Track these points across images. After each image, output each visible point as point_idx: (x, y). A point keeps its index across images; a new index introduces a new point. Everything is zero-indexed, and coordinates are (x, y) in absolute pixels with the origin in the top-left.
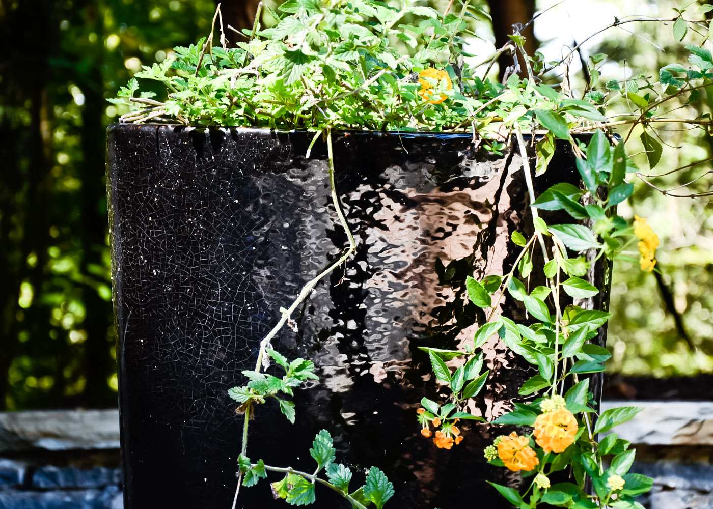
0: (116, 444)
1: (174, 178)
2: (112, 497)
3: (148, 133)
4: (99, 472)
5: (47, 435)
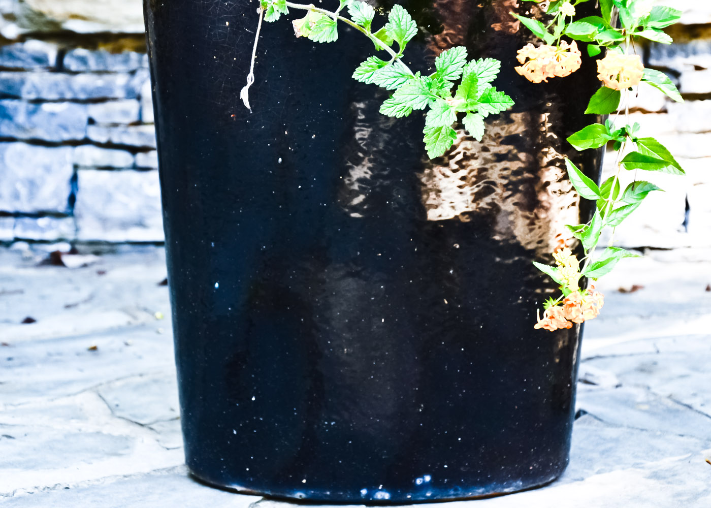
4: (129, 57)
5: (75, 17)
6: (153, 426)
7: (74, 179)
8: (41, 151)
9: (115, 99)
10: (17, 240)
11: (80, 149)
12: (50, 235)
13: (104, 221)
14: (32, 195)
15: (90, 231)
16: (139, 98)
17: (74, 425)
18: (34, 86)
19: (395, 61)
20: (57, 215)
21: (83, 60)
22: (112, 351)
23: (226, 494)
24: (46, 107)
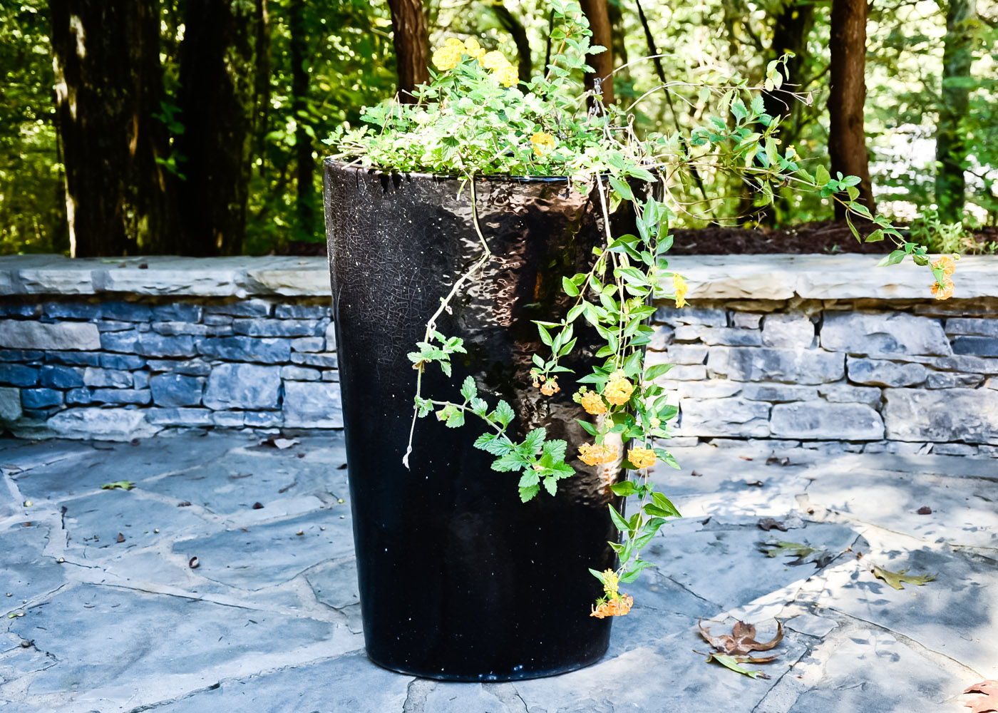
0: (329, 293)
1: (368, 204)
2: (326, 325)
3: (351, 173)
4: (317, 309)
5: (283, 286)
6: (343, 611)
7: (282, 387)
8: (261, 368)
9: (309, 336)
10: (246, 426)
11: (285, 368)
12: (267, 424)
13: (301, 415)
14: (255, 398)
15: (292, 422)
16: (324, 335)
17: (294, 612)
18: (256, 328)
19: (501, 436)
20: (270, 410)
21: (288, 311)
22: (313, 536)
23: (392, 674)
24: (264, 341)
